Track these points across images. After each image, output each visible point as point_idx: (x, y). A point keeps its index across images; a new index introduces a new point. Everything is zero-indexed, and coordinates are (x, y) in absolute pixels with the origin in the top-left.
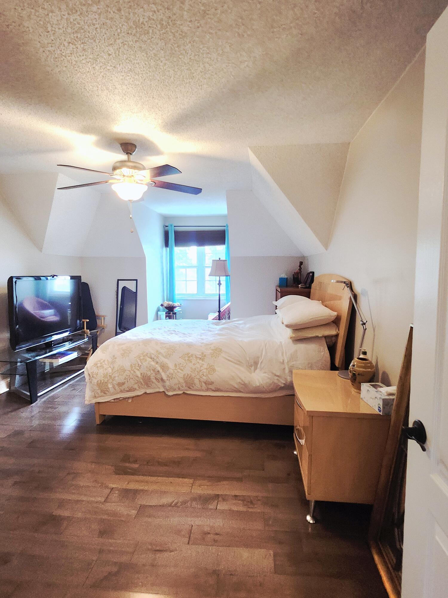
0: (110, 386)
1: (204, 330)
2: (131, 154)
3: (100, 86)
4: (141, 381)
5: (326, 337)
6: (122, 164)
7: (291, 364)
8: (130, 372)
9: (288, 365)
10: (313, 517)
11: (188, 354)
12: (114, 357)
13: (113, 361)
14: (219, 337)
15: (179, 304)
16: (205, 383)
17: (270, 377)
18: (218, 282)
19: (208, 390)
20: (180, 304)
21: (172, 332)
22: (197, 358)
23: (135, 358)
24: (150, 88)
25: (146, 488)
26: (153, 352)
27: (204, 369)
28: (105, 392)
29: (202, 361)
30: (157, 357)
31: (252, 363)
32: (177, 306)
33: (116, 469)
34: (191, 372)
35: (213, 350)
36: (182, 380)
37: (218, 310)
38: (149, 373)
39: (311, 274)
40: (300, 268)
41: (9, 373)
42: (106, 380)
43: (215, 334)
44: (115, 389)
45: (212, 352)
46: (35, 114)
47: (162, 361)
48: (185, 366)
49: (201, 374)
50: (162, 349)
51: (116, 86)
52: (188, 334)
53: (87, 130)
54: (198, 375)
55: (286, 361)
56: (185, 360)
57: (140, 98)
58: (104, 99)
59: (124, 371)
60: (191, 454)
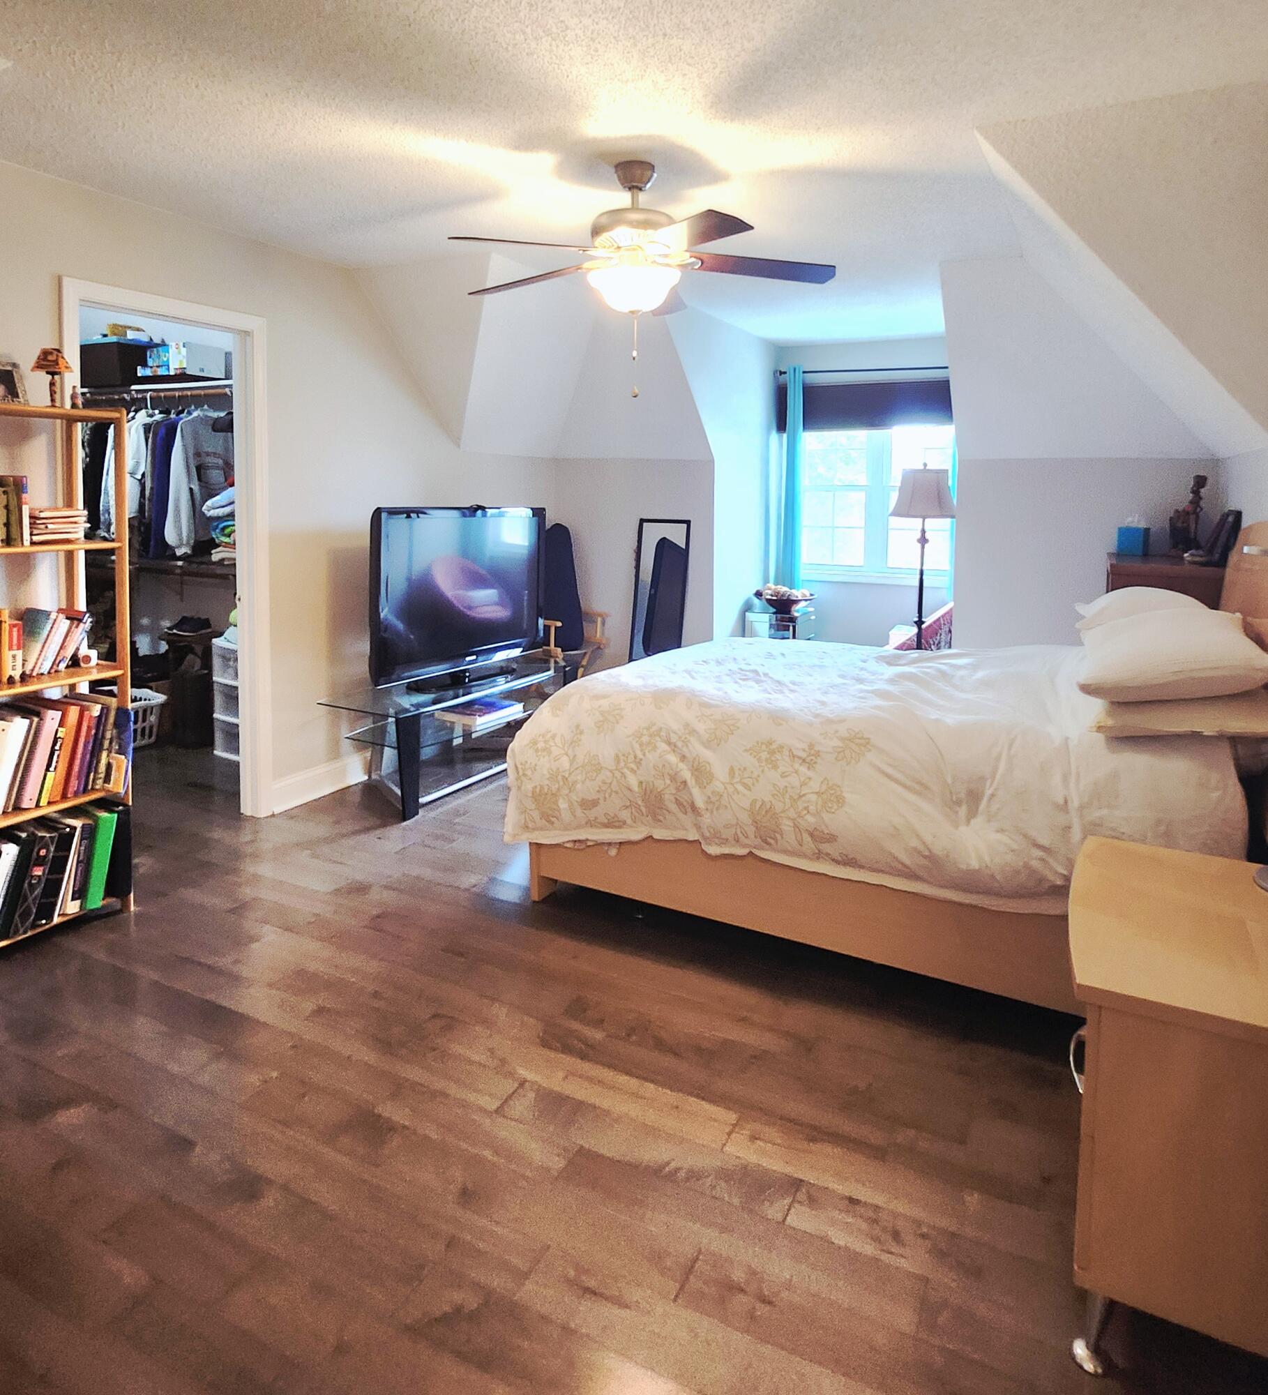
0: (563, 805)
1: (843, 677)
2: (641, 189)
3: (529, 30)
4: (640, 802)
5: (1235, 740)
6: (614, 218)
7: (1095, 814)
8: (613, 774)
9: (1081, 817)
10: (1097, 1351)
11: (771, 744)
12: (578, 730)
13: (575, 738)
14: (879, 702)
15: (808, 594)
16: (811, 835)
17: (1015, 846)
18: (919, 535)
19: (819, 856)
20: (812, 595)
21: (748, 673)
22: (794, 757)
23: (629, 736)
24: (650, 12)
25: (605, 1104)
26: (675, 726)
27: (812, 793)
28: (550, 818)
29: (809, 768)
30: (683, 741)
31: (963, 795)
32: (800, 598)
33: (545, 1032)
34: (773, 795)
35: (842, 739)
36: (745, 818)
37: (916, 619)
38: (660, 785)
39: (1231, 519)
40: (1194, 497)
41: (369, 739)
42: (554, 788)
43: (868, 692)
44: (573, 814)
45: (840, 744)
46: (406, 120)
47: (697, 755)
48: (759, 776)
49: (801, 808)
50: (699, 721)
51: (566, 22)
52: (790, 685)
53: (527, 142)
54: (792, 809)
55: (1075, 803)
56: (759, 760)
57: (632, 41)
58: (546, 60)
59: (599, 769)
60: (750, 1038)
